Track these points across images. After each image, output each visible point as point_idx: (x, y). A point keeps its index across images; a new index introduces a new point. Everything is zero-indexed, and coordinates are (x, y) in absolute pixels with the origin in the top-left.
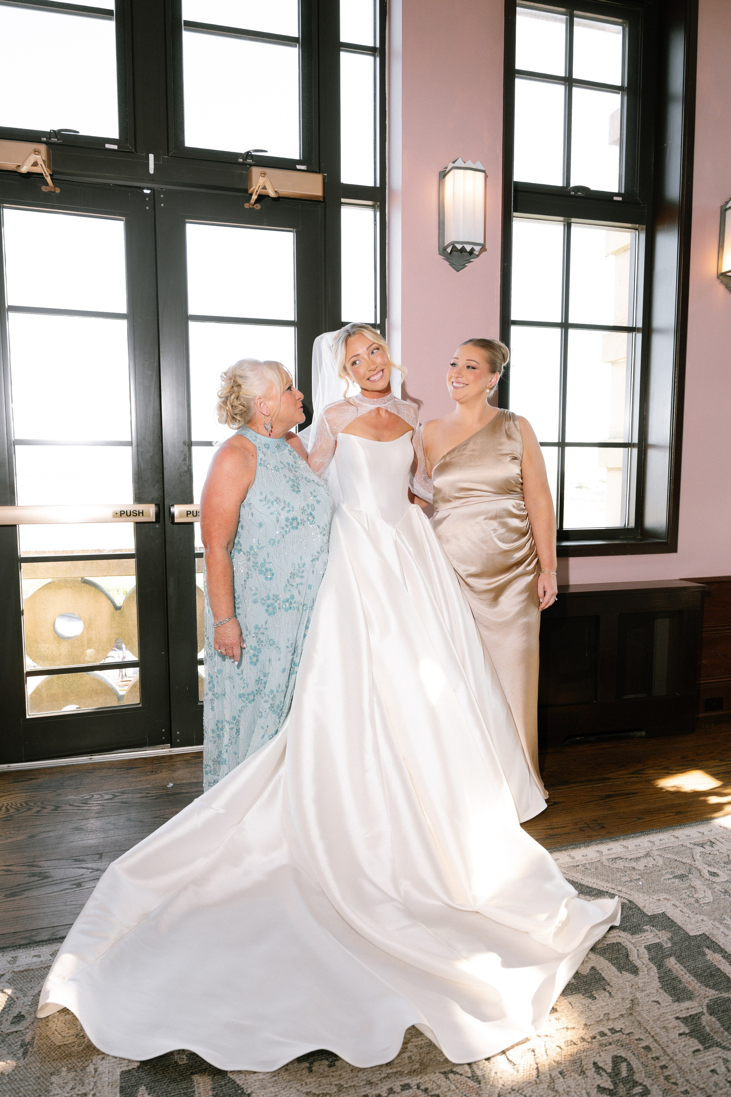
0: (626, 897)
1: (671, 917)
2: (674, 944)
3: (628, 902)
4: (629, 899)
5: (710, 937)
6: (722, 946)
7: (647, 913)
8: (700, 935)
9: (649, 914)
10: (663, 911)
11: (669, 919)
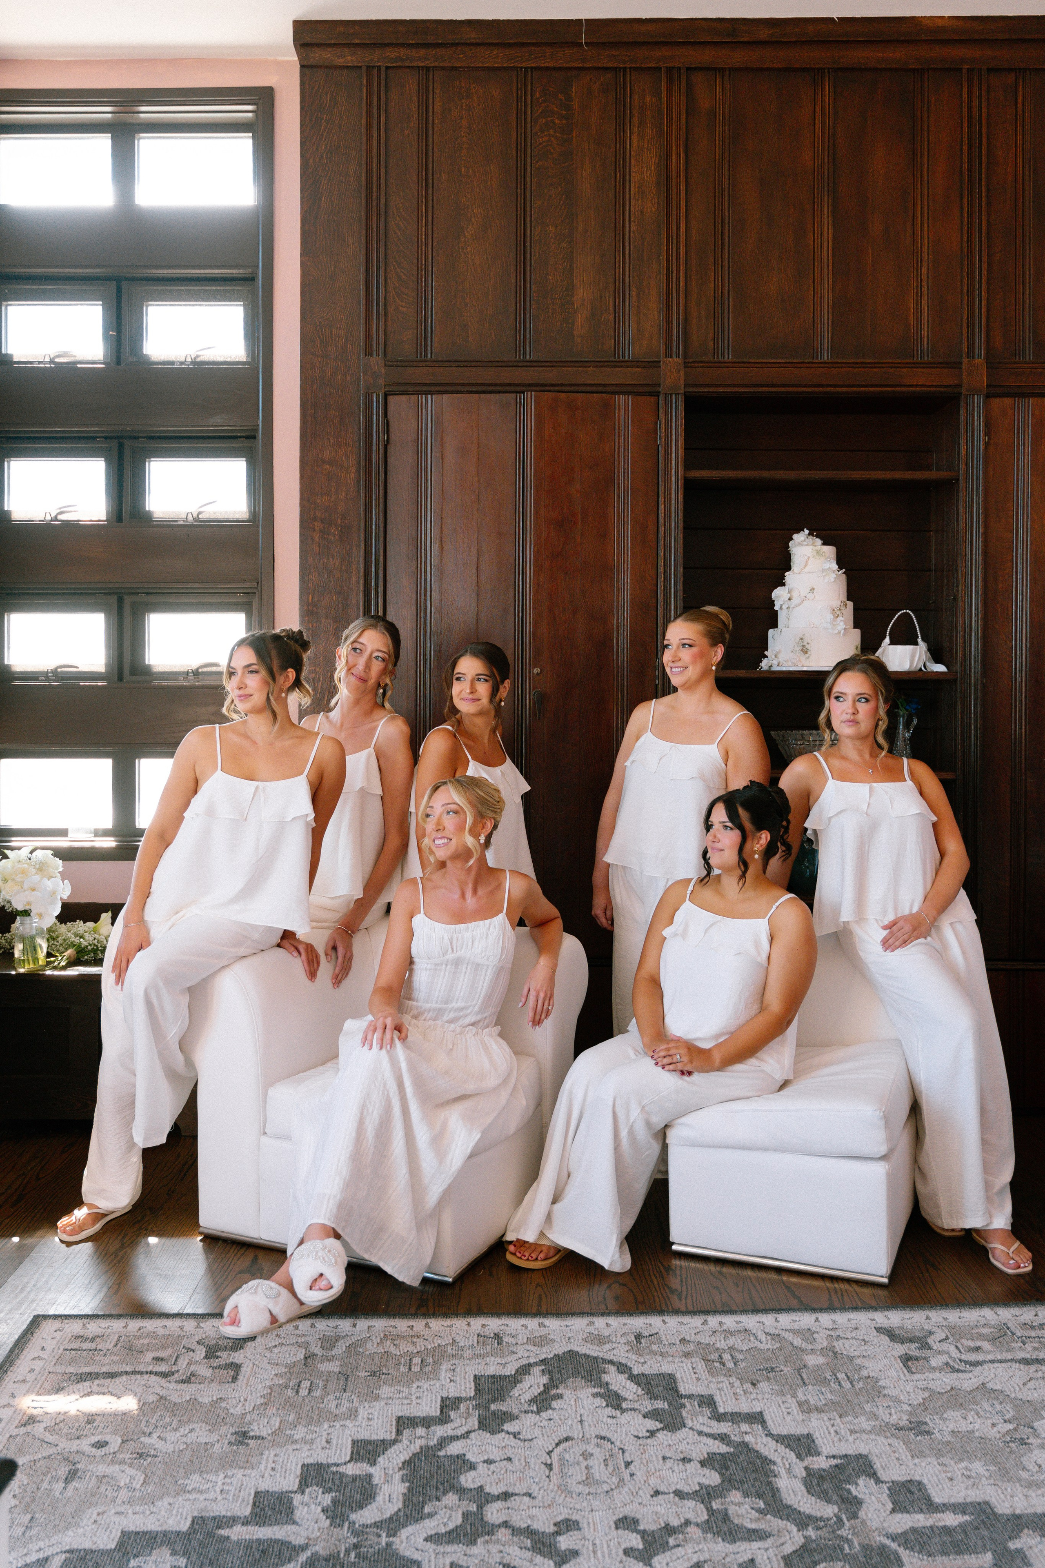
0: (59, 1550)
1: (138, 1530)
2: (186, 1553)
3: (68, 1555)
4: (64, 1549)
5: (203, 1514)
6: (229, 1514)
7: (108, 1547)
8: (193, 1522)
9: (113, 1547)
10: (120, 1531)
11: (137, 1533)
